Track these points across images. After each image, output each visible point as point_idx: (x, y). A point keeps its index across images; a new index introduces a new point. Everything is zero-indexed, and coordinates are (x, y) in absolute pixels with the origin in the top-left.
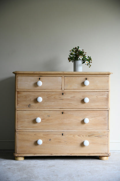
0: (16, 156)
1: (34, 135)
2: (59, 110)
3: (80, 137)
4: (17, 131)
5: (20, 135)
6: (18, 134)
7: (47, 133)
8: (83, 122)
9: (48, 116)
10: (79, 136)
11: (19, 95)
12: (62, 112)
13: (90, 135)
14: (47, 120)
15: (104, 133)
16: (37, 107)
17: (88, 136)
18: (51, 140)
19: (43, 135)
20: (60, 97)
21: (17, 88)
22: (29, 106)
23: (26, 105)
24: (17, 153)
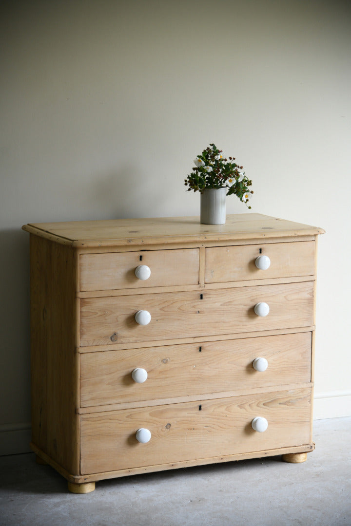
0: (80, 482)
1: (127, 417)
2: (192, 341)
3: (242, 410)
4: (81, 411)
5: (90, 422)
6: (84, 419)
7: (161, 409)
8: (252, 367)
9: (163, 361)
10: (240, 406)
11: (84, 309)
12: (198, 345)
13: (269, 402)
14: (161, 372)
15: (302, 391)
16: (135, 339)
17: (264, 404)
18: (172, 427)
19: (150, 414)
20: (193, 307)
21: (78, 290)
22: (114, 337)
23: (106, 337)
24: (82, 473)
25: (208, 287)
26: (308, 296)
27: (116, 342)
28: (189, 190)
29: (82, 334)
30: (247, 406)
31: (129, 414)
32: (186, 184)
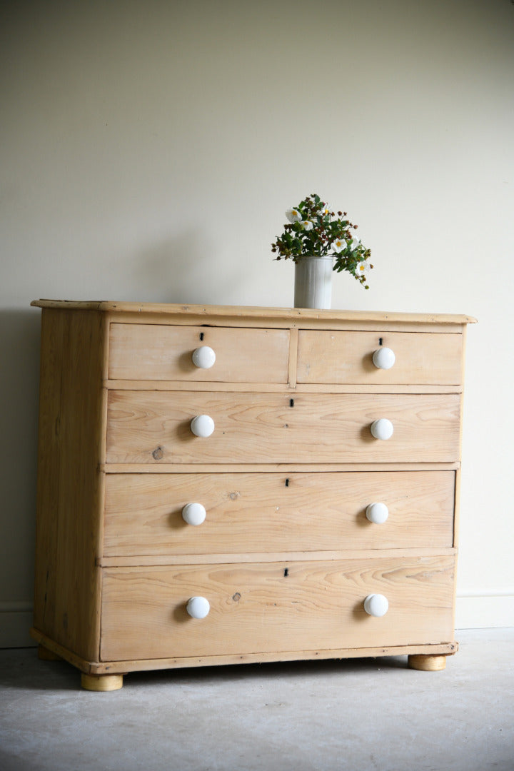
0: (99, 671)
1: (175, 577)
3: (350, 582)
4: (103, 562)
5: (115, 581)
6: (108, 575)
7: (227, 568)
8: (364, 517)
9: (230, 496)
10: (347, 576)
11: (114, 407)
12: (284, 476)
13: (391, 572)
14: (227, 513)
15: (442, 561)
16: (189, 458)
17: (383, 576)
18: (242, 599)
19: (210, 576)
20: (279, 417)
21: (106, 376)
22: (157, 453)
23: (146, 452)
24: (102, 658)
25: (301, 388)
26: (453, 416)
27: (159, 461)
28: (279, 258)
29: (109, 444)
30: (357, 577)
31: (177, 573)
32: (274, 250)
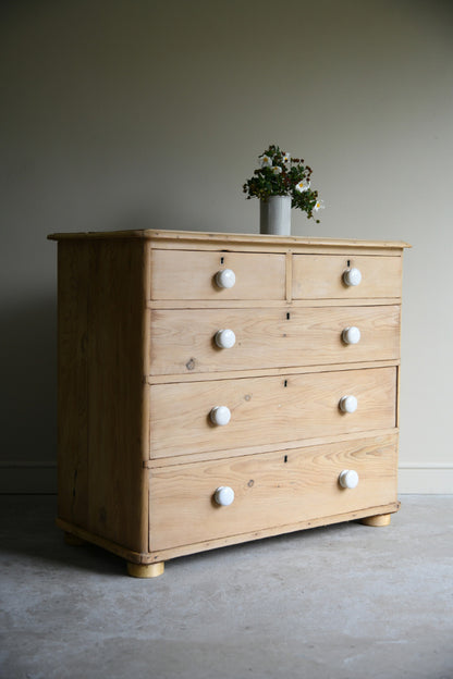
0: (149, 561)
1: (205, 471)
2: (276, 372)
3: (330, 462)
4: (150, 464)
5: (160, 480)
6: (153, 476)
7: (246, 459)
8: (341, 408)
9: (245, 398)
10: (328, 457)
11: (155, 325)
12: (283, 378)
13: (357, 452)
14: (244, 412)
15: (389, 439)
16: (214, 367)
17: (352, 454)
18: (255, 484)
19: (231, 468)
20: (279, 328)
21: (148, 297)
22: (191, 363)
23: (181, 364)
24: (151, 549)
25: (296, 303)
26: (395, 323)
27: (194, 371)
28: (249, 198)
29: (152, 358)
30: (334, 457)
31: (206, 468)
32: (245, 191)
